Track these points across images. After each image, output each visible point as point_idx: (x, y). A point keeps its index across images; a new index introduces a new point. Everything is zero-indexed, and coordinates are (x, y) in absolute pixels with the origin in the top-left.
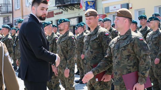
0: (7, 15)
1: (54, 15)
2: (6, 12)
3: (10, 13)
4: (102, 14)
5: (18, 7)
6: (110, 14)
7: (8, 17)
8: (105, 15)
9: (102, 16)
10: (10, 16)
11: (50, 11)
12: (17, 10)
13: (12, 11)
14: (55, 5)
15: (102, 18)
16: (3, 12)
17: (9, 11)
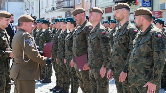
0: (68, 10)
1: (113, 11)
2: (68, 7)
3: (72, 7)
4: (158, 10)
5: (79, 2)
6: (165, 10)
7: (69, 12)
8: (161, 11)
9: (157, 12)
10: (72, 10)
11: (109, 6)
12: (78, 5)
13: (73, 5)
14: (112, 1)
15: (157, 14)
16: (64, 7)
17: (71, 6)
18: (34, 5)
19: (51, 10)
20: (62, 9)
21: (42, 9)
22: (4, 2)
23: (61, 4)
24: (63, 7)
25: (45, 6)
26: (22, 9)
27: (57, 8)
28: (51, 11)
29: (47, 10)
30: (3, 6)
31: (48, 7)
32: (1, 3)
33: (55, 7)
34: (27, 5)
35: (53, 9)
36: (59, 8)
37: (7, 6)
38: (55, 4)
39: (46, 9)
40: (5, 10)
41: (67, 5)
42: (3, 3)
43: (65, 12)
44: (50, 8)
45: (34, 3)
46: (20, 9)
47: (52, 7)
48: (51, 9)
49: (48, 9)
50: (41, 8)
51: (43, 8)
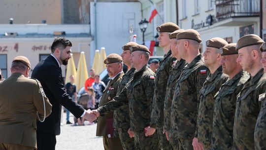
0: (247, 22)
2: (246, 15)
3: (256, 15)
10: (256, 23)
13: (259, 10)
16: (236, 15)
17: (253, 11)
18: (163, 10)
19: (207, 22)
20: (231, 20)
21: (183, 19)
22: (87, 3)
23: (228, 8)
24: (233, 15)
25: (190, 12)
26: (134, 19)
27: (220, 17)
28: (205, 25)
29: (196, 23)
30: (84, 13)
31: (198, 14)
32: (80, 5)
33: (214, 13)
34: (146, 9)
35: (209, 20)
36: (223, 19)
37: (96, 13)
38: (214, 7)
39: (193, 21)
40: (90, 23)
41: (243, 11)
42: (84, 7)
43: (240, 28)
44: (203, 18)
45: (163, 5)
46: (129, 20)
47: (207, 15)
48: (204, 21)
49: (198, 21)
50: (180, 18)
51: (186, 18)
